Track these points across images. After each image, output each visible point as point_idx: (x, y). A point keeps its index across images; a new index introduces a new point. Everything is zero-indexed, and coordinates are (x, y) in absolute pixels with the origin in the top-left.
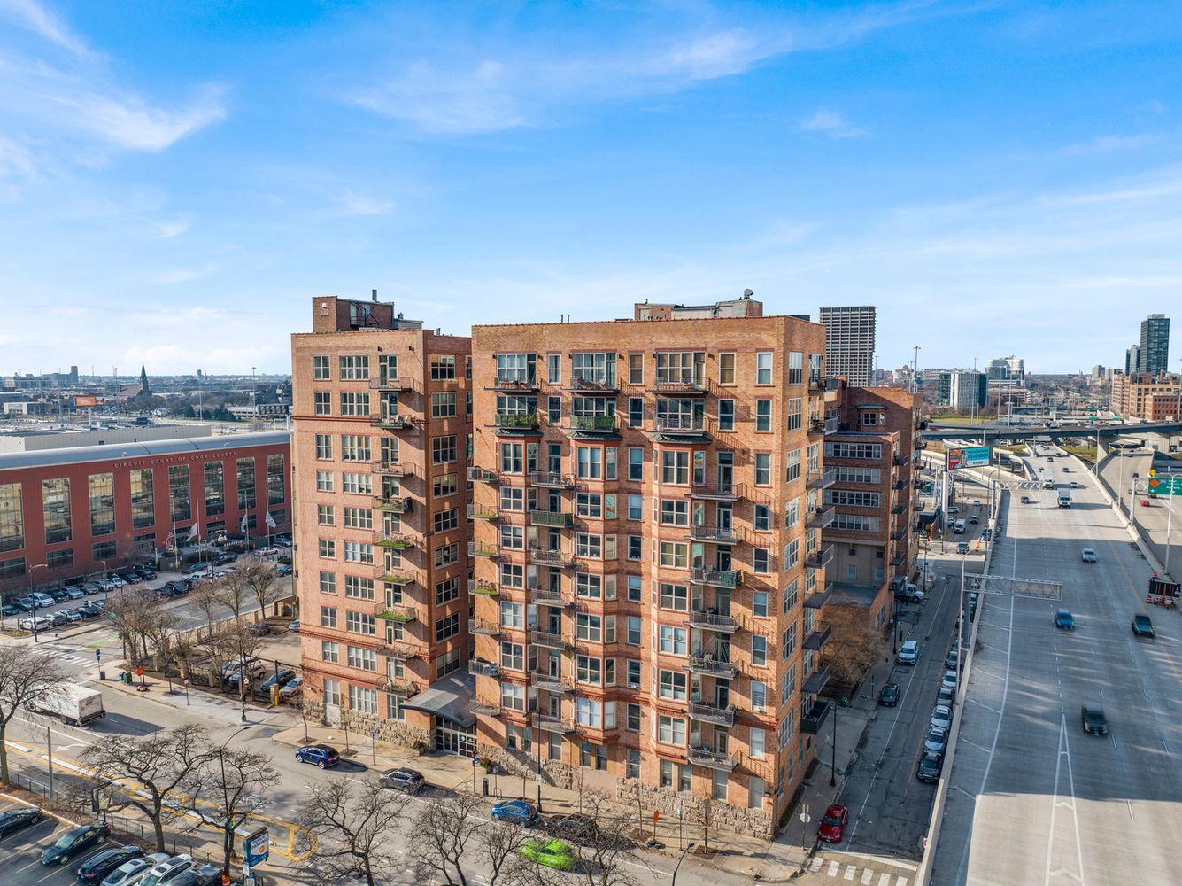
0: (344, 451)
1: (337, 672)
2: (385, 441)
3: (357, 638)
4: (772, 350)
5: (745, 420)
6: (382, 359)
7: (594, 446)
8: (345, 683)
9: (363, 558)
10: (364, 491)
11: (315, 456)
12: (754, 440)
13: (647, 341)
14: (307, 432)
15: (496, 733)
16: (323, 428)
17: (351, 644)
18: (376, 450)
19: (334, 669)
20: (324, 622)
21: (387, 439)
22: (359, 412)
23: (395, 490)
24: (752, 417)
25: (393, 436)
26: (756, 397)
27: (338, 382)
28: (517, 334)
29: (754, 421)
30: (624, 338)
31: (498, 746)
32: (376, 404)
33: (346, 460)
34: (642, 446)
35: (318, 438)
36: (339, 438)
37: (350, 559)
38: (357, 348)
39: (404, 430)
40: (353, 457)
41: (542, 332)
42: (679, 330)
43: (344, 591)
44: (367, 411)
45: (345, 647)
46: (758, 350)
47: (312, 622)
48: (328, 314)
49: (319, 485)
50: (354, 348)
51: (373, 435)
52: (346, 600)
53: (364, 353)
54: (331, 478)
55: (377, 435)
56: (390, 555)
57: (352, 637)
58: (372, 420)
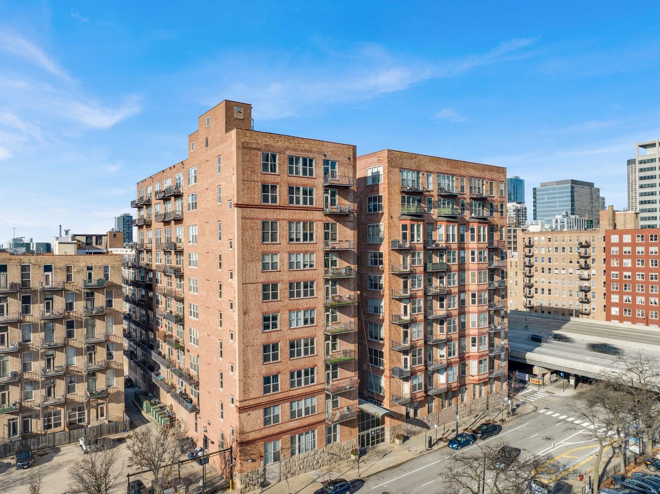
0: (290, 234)
1: (281, 430)
2: (326, 226)
3: (300, 392)
4: (504, 182)
5: (497, 212)
6: (326, 162)
7: (453, 224)
8: (287, 437)
9: (306, 322)
10: (308, 267)
11: (261, 240)
12: (500, 221)
13: (466, 172)
14: (252, 219)
15: (400, 414)
16: (270, 215)
17: (291, 399)
18: (318, 231)
19: (276, 430)
20: (266, 390)
21: (329, 224)
22: (305, 202)
23: (334, 263)
24: (499, 210)
25: (333, 221)
26: (500, 202)
27: (286, 176)
28: (412, 159)
29: (499, 212)
30: (458, 168)
31: (402, 423)
32: (319, 196)
33: (291, 242)
34: (465, 225)
35: (264, 223)
36: (285, 224)
37: (294, 325)
38: (306, 151)
39: (341, 217)
40: (298, 240)
41: (423, 160)
42: (477, 169)
43: (288, 355)
44: (311, 203)
45: (287, 405)
46: (500, 181)
47: (252, 395)
48: (242, 118)
49: (265, 266)
50: (302, 151)
51: (317, 221)
52: (289, 362)
53: (311, 156)
54: (277, 259)
55: (320, 221)
56: (329, 313)
57: (294, 393)
58: (316, 209)
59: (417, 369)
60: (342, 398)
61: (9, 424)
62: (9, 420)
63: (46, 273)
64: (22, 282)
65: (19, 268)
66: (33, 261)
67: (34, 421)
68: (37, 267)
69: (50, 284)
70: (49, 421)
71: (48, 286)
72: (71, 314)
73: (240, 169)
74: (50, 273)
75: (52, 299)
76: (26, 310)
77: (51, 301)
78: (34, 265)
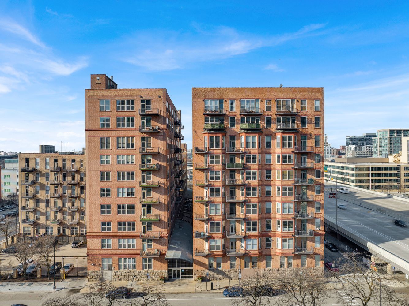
0: (118, 144)
1: (112, 253)
2: (143, 139)
3: (124, 234)
4: (320, 99)
5: (311, 123)
6: (143, 101)
7: (253, 135)
8: (116, 258)
9: (128, 195)
10: (130, 163)
11: (99, 148)
12: (314, 131)
13: (273, 95)
14: (94, 136)
15: (203, 263)
16: (105, 134)
17: (119, 238)
18: (138, 143)
19: (109, 252)
20: (103, 229)
21: (145, 138)
22: (128, 125)
23: (149, 161)
24: (313, 122)
25: (148, 136)
26: (315, 115)
27: (115, 112)
28: (215, 91)
29: (314, 123)
30: (263, 94)
31: (205, 269)
32: (138, 122)
33: (119, 149)
34: (271, 135)
35: (102, 139)
36: (115, 139)
37: (121, 196)
38: (128, 96)
39: (154, 133)
40: (123, 147)
41: (226, 91)
42: (285, 92)
43: (117, 212)
44: (132, 125)
45: (116, 240)
46: (315, 99)
47: (94, 231)
48: (100, 82)
49: (102, 162)
50: (126, 96)
51: (136, 136)
52: (117, 216)
53: (132, 98)
54: (110, 158)
55: (138, 136)
56: (145, 191)
57: (121, 234)
58: (136, 129)
59: (215, 235)
60: (154, 243)
61: (58, 229)
62: (58, 227)
63: (73, 163)
64: (63, 167)
65: (62, 160)
66: (67, 158)
67: (67, 229)
68: (69, 160)
69: (74, 168)
70: (73, 231)
71: (73, 169)
72: (82, 183)
73: (88, 110)
74: (74, 163)
75: (75, 175)
76: (64, 180)
77: (74, 176)
78: (68, 159)
